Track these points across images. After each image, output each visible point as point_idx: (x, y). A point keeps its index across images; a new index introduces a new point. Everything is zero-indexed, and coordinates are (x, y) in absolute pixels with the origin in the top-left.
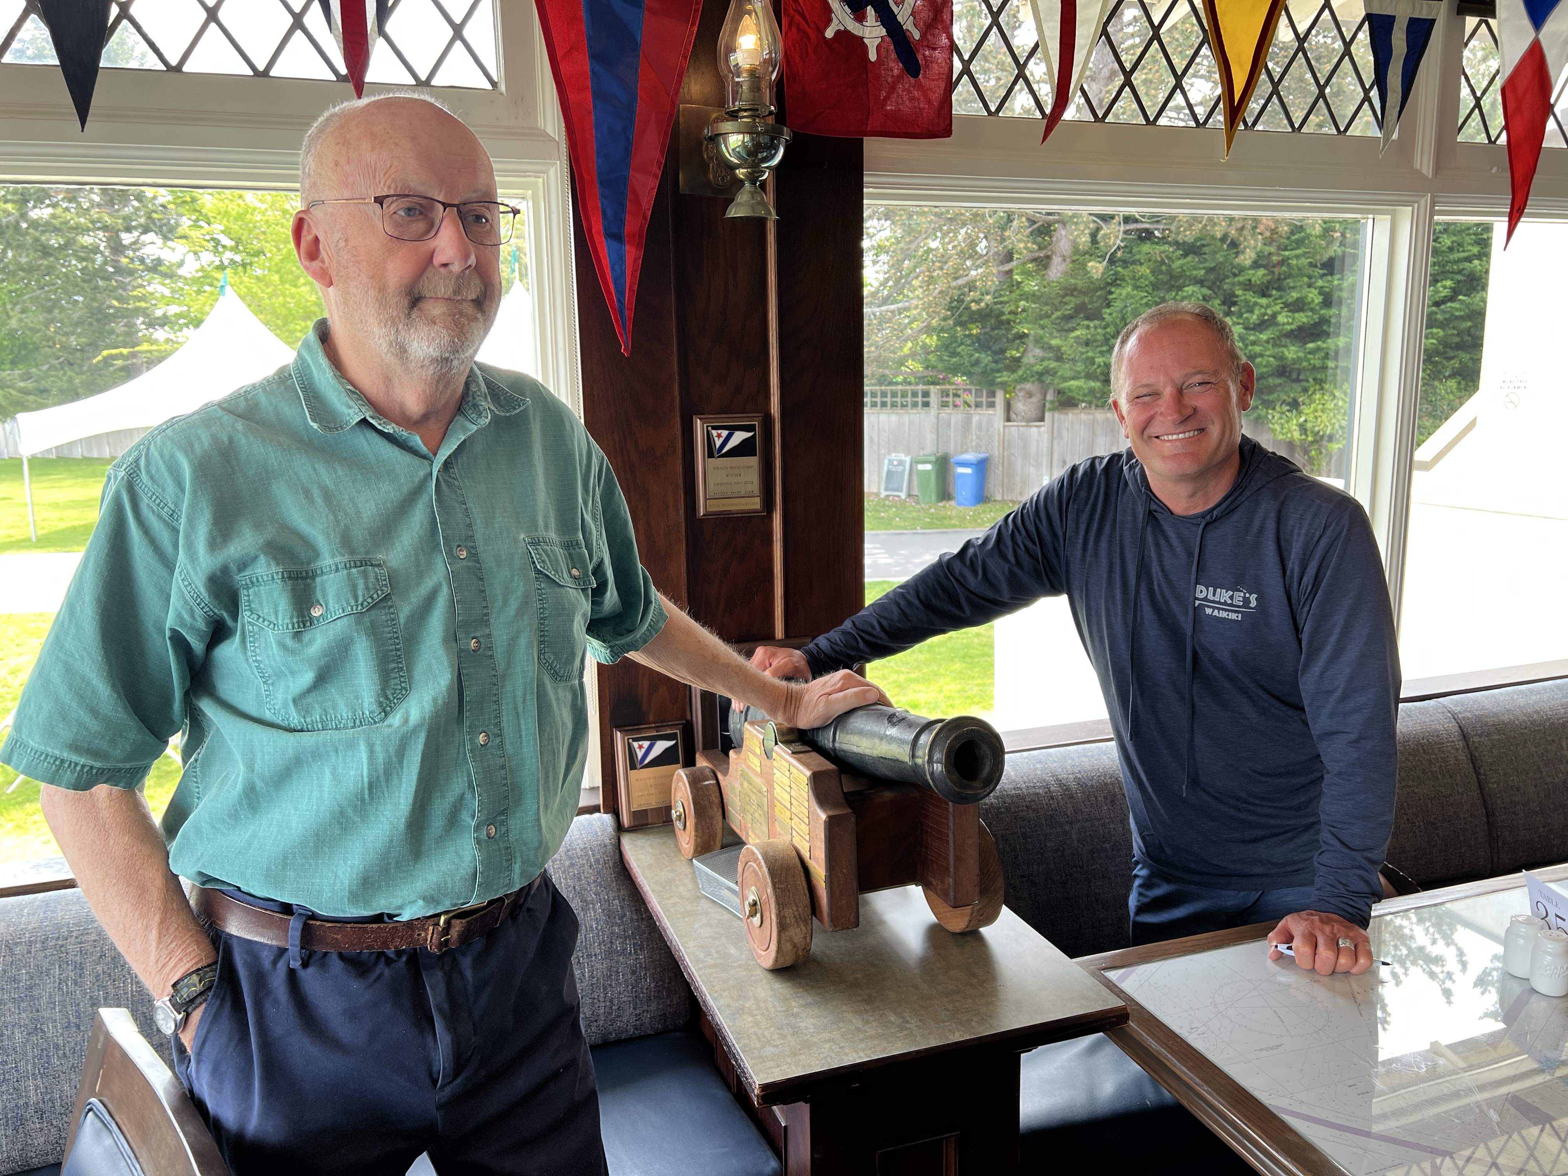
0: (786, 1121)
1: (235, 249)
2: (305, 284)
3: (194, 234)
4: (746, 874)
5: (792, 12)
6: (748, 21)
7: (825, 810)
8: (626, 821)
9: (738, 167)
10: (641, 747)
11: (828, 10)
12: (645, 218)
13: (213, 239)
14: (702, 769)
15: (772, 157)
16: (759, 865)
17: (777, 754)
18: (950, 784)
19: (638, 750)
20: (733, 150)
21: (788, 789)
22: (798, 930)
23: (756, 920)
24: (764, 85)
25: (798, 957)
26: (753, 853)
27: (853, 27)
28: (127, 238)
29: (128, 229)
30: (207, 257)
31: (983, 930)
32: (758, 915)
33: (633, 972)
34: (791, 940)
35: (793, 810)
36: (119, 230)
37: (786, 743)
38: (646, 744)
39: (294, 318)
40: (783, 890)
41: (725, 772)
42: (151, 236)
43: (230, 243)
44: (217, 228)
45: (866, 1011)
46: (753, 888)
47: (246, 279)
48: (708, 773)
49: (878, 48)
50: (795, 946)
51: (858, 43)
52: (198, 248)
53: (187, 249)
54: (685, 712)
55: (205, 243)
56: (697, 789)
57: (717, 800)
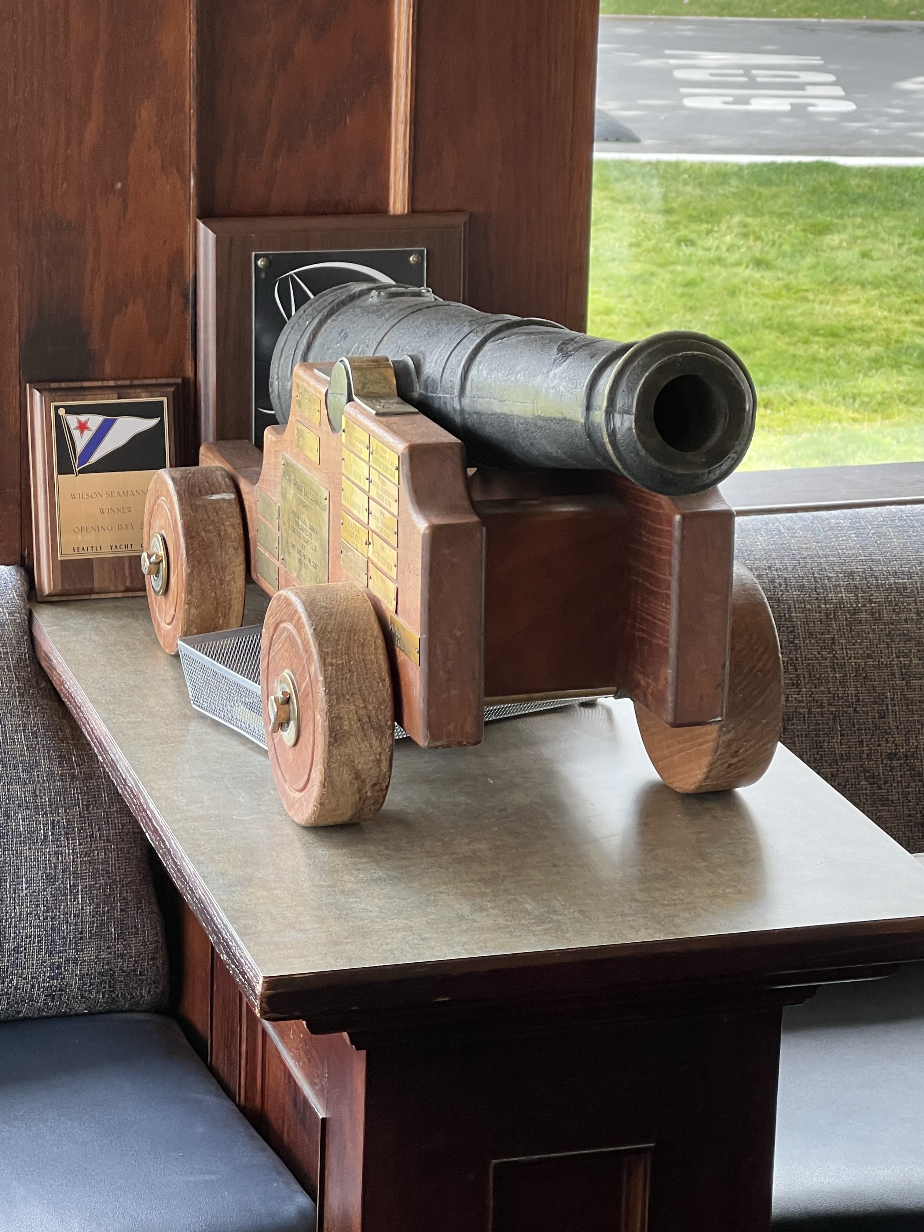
0: (327, 1108)
4: (276, 647)
7: (426, 517)
8: (46, 580)
10: (83, 427)
14: (209, 472)
16: (299, 626)
17: (349, 418)
18: (643, 452)
19: (76, 433)
21: (365, 485)
22: (364, 746)
23: (288, 735)
25: (363, 800)
26: (289, 603)
31: (743, 792)
32: (292, 724)
33: (50, 880)
34: (350, 763)
35: (372, 525)
37: (369, 397)
38: (95, 421)
40: (339, 668)
41: (254, 479)
45: (482, 895)
46: (286, 673)
48: (220, 478)
50: (357, 776)
54: (181, 360)
56: (195, 508)
57: (235, 533)
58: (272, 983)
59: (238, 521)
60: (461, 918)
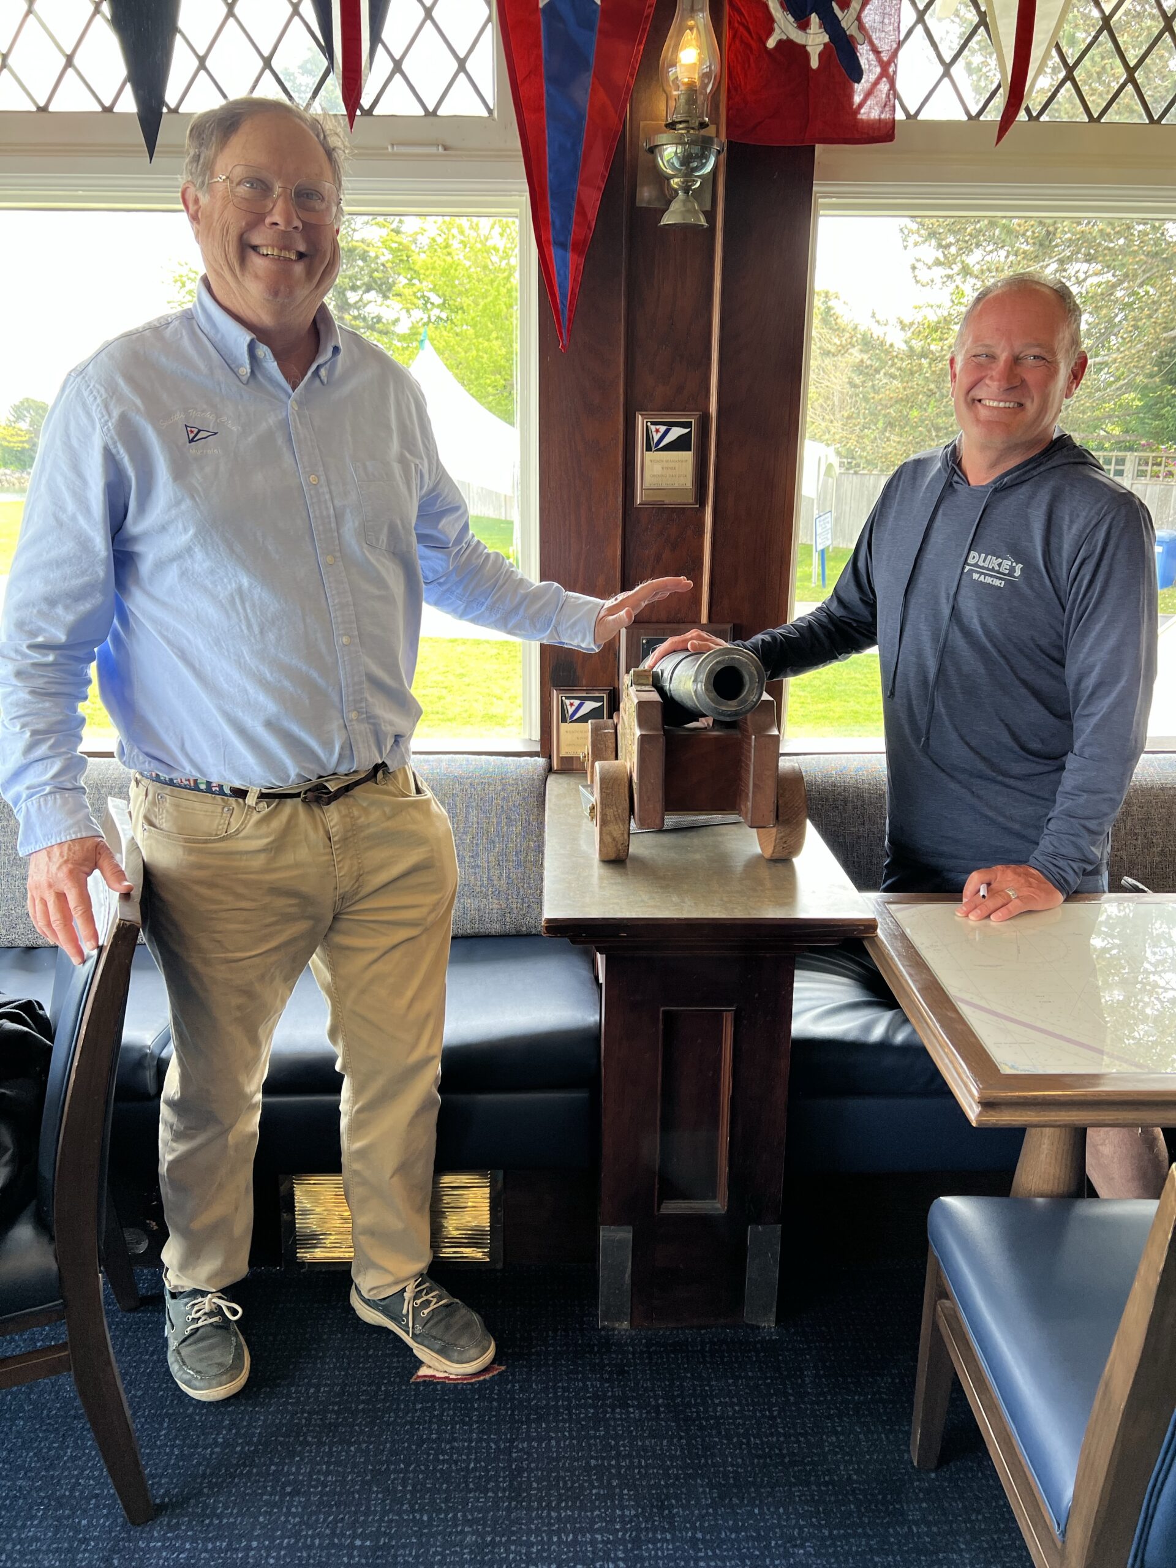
1: (443, 306)
2: (497, 338)
3: (407, 292)
5: (736, 25)
6: (689, 36)
8: (555, 766)
9: (673, 176)
10: (572, 705)
11: (771, 20)
12: (589, 228)
13: (423, 297)
15: (703, 165)
18: (708, 700)
19: (569, 707)
20: (668, 161)
22: (617, 826)
24: (700, 99)
25: (618, 850)
26: (596, 768)
27: (797, 36)
28: (352, 297)
29: (354, 288)
30: (418, 314)
34: (610, 834)
36: (345, 290)
38: (577, 702)
39: (485, 372)
40: (607, 794)
42: (372, 295)
43: (438, 301)
44: (426, 285)
47: (445, 333)
49: (821, 55)
50: (614, 839)
51: (801, 52)
52: (409, 306)
53: (401, 306)
55: (416, 301)
56: (597, 735)
57: (612, 746)
58: (549, 921)
59: (613, 741)
60: (642, 901)
